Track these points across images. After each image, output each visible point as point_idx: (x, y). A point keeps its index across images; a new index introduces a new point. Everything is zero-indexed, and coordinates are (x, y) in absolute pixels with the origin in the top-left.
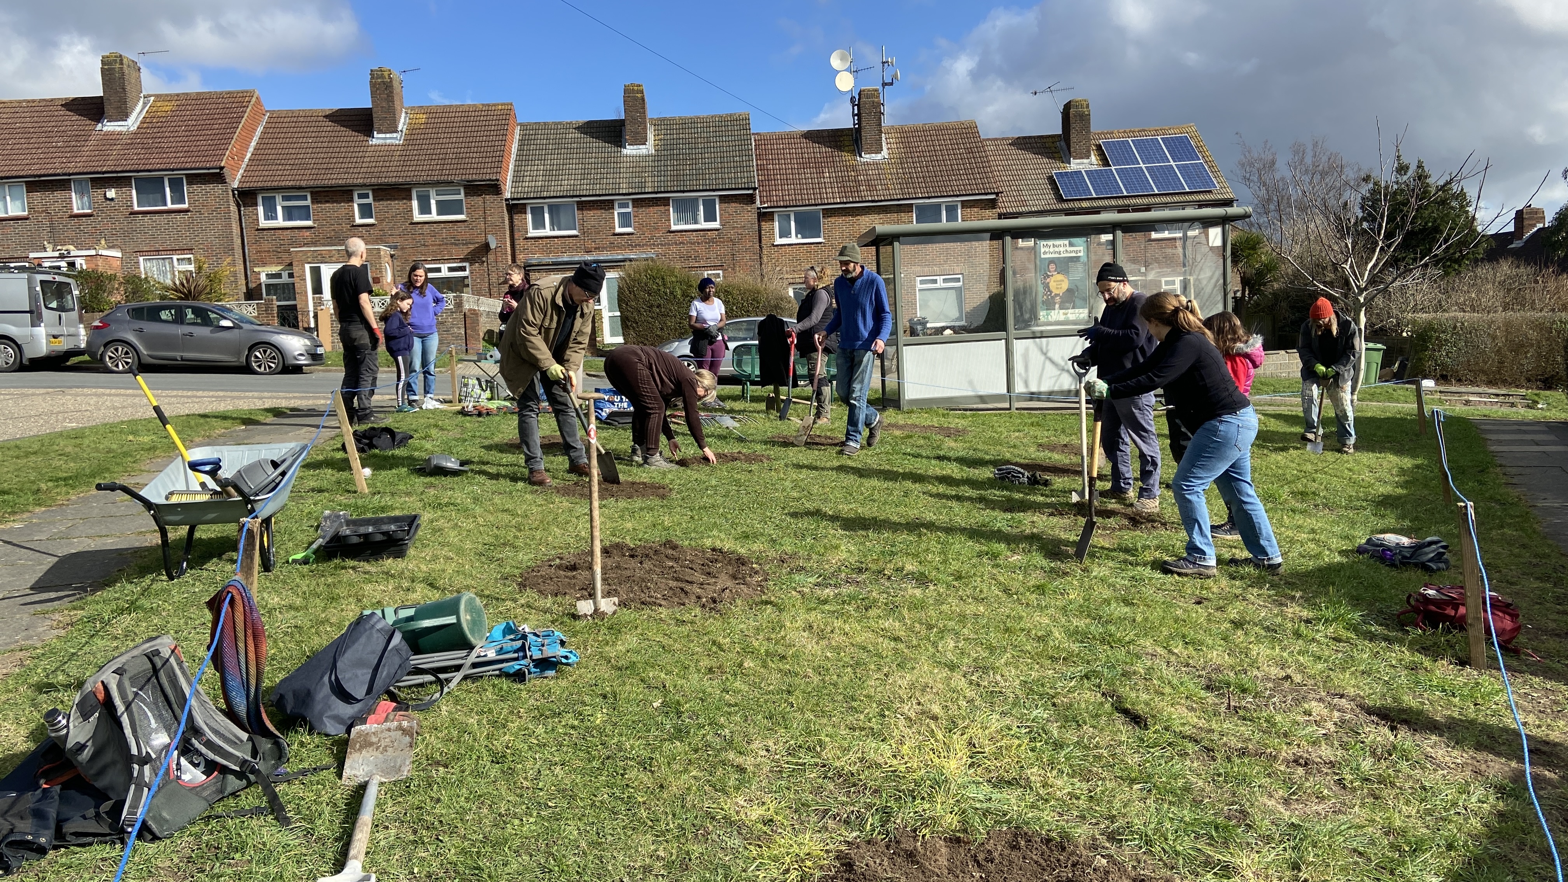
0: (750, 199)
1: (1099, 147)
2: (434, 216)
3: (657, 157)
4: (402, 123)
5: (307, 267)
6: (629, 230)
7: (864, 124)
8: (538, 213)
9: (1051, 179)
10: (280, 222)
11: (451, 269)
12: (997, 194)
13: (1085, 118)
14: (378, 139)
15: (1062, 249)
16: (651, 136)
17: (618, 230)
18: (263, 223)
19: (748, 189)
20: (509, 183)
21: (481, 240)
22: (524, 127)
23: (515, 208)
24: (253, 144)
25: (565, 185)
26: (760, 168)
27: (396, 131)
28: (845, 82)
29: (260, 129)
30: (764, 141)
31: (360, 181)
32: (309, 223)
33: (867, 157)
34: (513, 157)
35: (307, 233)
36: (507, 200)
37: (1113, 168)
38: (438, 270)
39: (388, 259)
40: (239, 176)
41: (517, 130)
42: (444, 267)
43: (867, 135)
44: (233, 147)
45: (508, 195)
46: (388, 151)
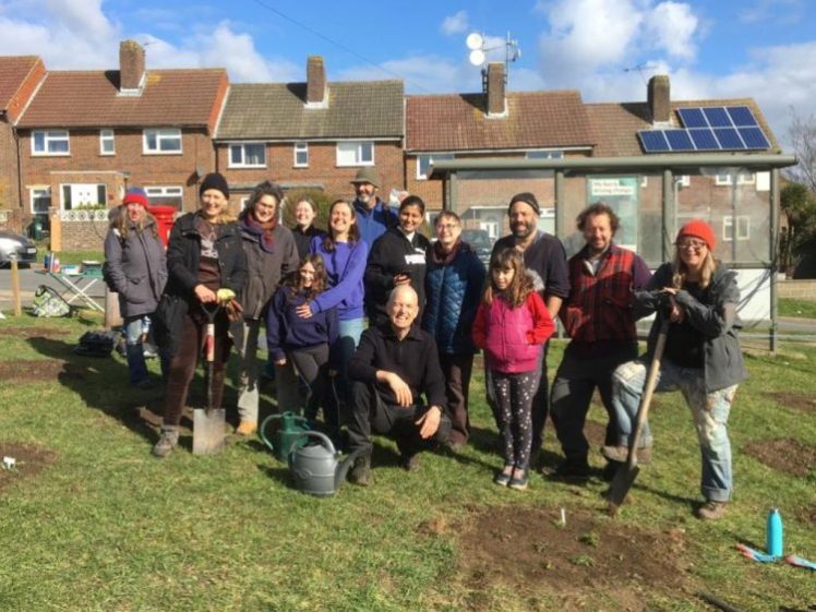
0: (399, 144)
1: (676, 113)
2: (158, 151)
3: (330, 112)
4: (142, 82)
5: (61, 186)
6: (305, 165)
7: (491, 90)
8: (236, 150)
9: (637, 136)
10: (46, 152)
11: (169, 191)
12: (593, 146)
13: (665, 90)
14: (124, 92)
15: (612, 188)
16: (327, 96)
17: (297, 165)
18: (34, 153)
19: (397, 136)
20: (216, 128)
21: (192, 169)
22: (234, 87)
23: (219, 145)
24: (34, 94)
25: (258, 130)
26: (409, 122)
27: (137, 87)
28: (478, 59)
29: (40, 84)
30: (413, 101)
31: (105, 123)
32: (67, 154)
33: (492, 116)
34: (223, 108)
35: (65, 161)
36: (213, 140)
37: (687, 129)
38: (160, 191)
39: (122, 181)
40: (19, 118)
41: (228, 90)
42: (164, 189)
43: (493, 99)
44: (16, 97)
45: (214, 136)
46: (129, 101)
